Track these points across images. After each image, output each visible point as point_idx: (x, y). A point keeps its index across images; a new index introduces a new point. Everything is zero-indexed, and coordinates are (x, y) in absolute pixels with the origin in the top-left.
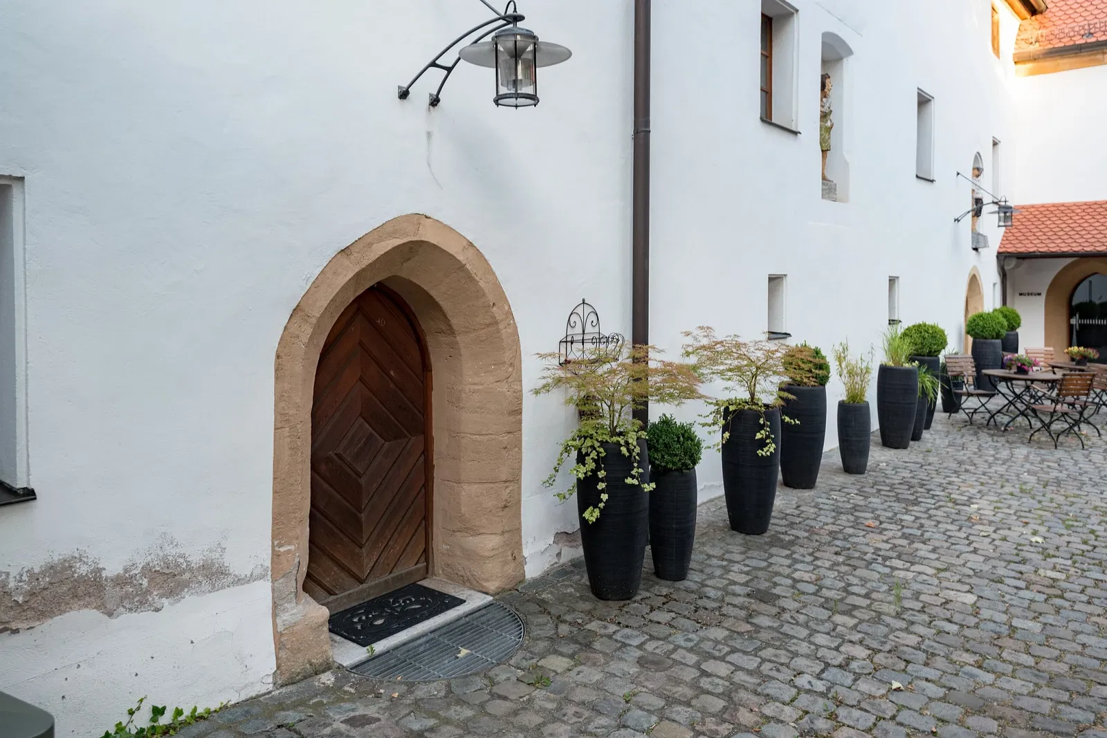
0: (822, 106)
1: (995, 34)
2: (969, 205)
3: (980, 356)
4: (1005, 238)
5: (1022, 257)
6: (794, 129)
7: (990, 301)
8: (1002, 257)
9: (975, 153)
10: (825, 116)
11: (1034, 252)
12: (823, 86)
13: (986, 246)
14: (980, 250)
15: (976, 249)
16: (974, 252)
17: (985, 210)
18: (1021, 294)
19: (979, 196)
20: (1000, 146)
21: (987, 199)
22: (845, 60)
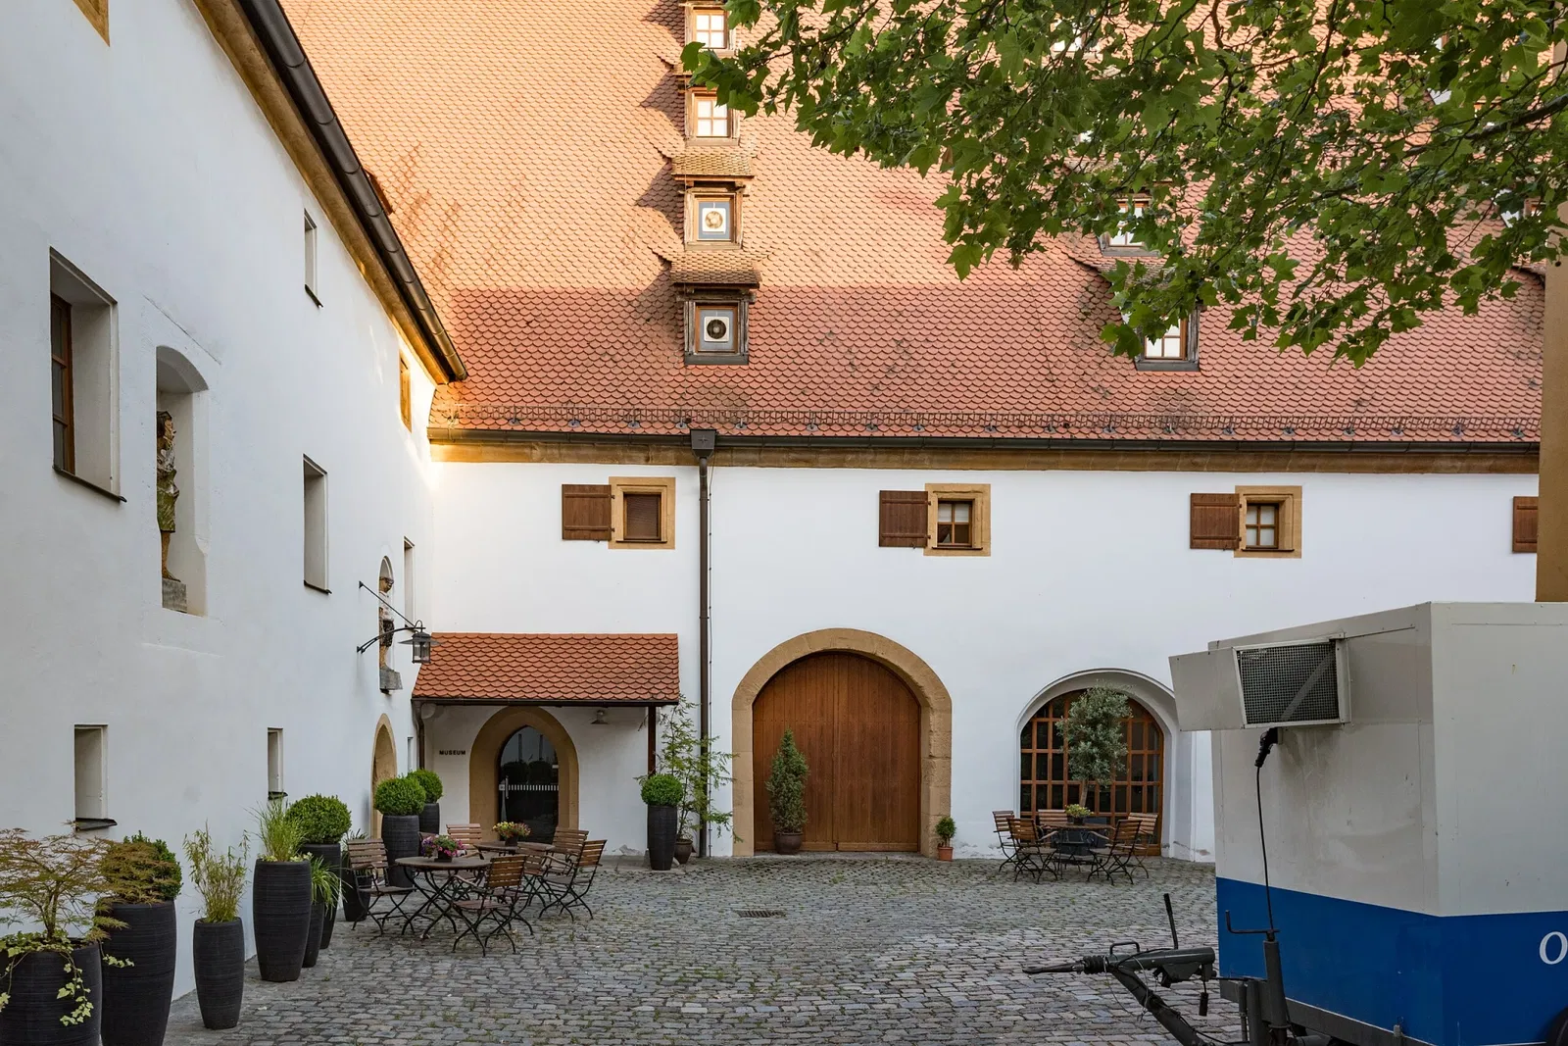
0: (160, 462)
1: (405, 395)
2: (375, 631)
3: (392, 839)
4: (421, 676)
5: (442, 703)
6: (113, 491)
7: (405, 762)
8: (418, 702)
9: (382, 558)
10: (165, 477)
11: (456, 697)
12: (161, 430)
13: (398, 687)
14: (391, 692)
15: (385, 691)
16: (383, 695)
17: (398, 637)
18: (441, 753)
19: (389, 618)
20: (414, 550)
21: (399, 623)
22: (195, 395)
